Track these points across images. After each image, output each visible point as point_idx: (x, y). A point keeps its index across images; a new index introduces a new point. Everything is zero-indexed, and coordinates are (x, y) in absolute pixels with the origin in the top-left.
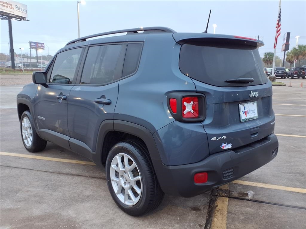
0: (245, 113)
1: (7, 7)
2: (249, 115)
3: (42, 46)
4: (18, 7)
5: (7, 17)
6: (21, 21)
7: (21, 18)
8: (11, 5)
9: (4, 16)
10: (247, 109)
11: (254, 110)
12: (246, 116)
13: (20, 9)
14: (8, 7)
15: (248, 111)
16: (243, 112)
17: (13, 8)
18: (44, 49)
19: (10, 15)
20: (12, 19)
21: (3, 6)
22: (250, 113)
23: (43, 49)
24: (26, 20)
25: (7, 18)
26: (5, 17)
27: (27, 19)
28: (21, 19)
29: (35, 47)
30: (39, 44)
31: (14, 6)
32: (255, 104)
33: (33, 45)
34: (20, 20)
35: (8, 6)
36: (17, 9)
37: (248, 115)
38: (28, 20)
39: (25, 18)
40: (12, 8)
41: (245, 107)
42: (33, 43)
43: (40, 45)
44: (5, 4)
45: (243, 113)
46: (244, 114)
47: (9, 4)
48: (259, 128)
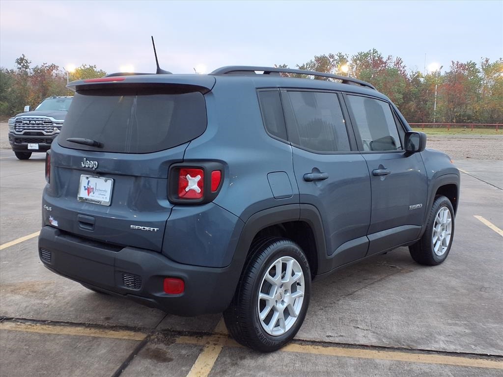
0: (89, 190)
2: (93, 195)
10: (92, 185)
11: (105, 191)
12: (88, 195)
15: (93, 189)
16: (85, 187)
22: (96, 194)
32: (110, 182)
37: (91, 194)
41: (89, 181)
45: (85, 189)
46: (87, 191)
48: (93, 218)
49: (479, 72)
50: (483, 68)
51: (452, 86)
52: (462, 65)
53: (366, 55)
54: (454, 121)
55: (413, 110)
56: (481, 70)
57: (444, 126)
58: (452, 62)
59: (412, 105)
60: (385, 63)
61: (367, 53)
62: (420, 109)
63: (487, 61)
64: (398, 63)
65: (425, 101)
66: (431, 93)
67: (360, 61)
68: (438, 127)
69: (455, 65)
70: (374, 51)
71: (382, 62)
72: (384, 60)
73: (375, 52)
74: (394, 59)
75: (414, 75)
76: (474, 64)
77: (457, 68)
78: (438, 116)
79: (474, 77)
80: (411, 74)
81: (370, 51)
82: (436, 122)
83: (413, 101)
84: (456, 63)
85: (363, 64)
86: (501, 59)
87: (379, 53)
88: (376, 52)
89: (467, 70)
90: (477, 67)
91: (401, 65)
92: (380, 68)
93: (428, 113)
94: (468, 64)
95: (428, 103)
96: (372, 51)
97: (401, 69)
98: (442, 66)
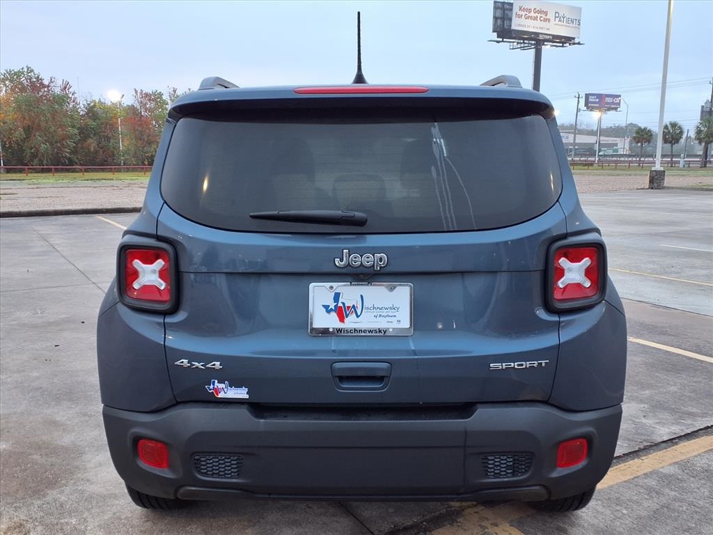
1: (535, 18)
3: (613, 103)
4: (561, 14)
5: (533, 42)
6: (563, 46)
7: (565, 41)
8: (546, 13)
9: (527, 42)
13: (565, 19)
14: (538, 19)
16: (326, 307)
17: (549, 20)
18: (619, 109)
19: (541, 37)
20: (544, 44)
21: (527, 18)
23: (616, 109)
24: (574, 44)
25: (532, 44)
26: (529, 43)
27: (576, 41)
28: (563, 43)
29: (597, 105)
30: (607, 99)
31: (551, 16)
33: (594, 100)
34: (561, 45)
35: (539, 15)
36: (557, 19)
38: (579, 43)
39: (574, 38)
40: (545, 20)
42: (593, 97)
43: (609, 100)
44: (532, 14)
45: (328, 311)
46: (333, 314)
47: (540, 12)
48: (385, 365)
49: (167, 104)
50: (171, 100)
51: (139, 121)
52: (147, 95)
53: (18, 74)
54: (146, 163)
55: (92, 149)
56: (169, 101)
57: (134, 170)
58: (135, 90)
59: (92, 143)
60: (48, 86)
61: (19, 72)
62: (102, 148)
63: (175, 91)
64: (65, 88)
65: (108, 139)
66: (113, 127)
67: (11, 81)
68: (128, 170)
69: (139, 94)
70: (28, 69)
71: (44, 86)
72: (46, 82)
73: (30, 70)
74: (59, 83)
75: (89, 104)
76: (161, 94)
77: (142, 97)
78: (126, 156)
79: (162, 109)
80: (85, 103)
81: (23, 69)
82: (124, 164)
83: (92, 138)
84: (139, 91)
85: (16, 87)
86: (189, 89)
87: (36, 72)
88: (32, 71)
89: (153, 100)
90: (164, 97)
91: (70, 90)
92: (41, 94)
93: (113, 153)
94: (154, 94)
95: (112, 141)
96: (26, 70)
97: (70, 96)
98: (123, 95)
